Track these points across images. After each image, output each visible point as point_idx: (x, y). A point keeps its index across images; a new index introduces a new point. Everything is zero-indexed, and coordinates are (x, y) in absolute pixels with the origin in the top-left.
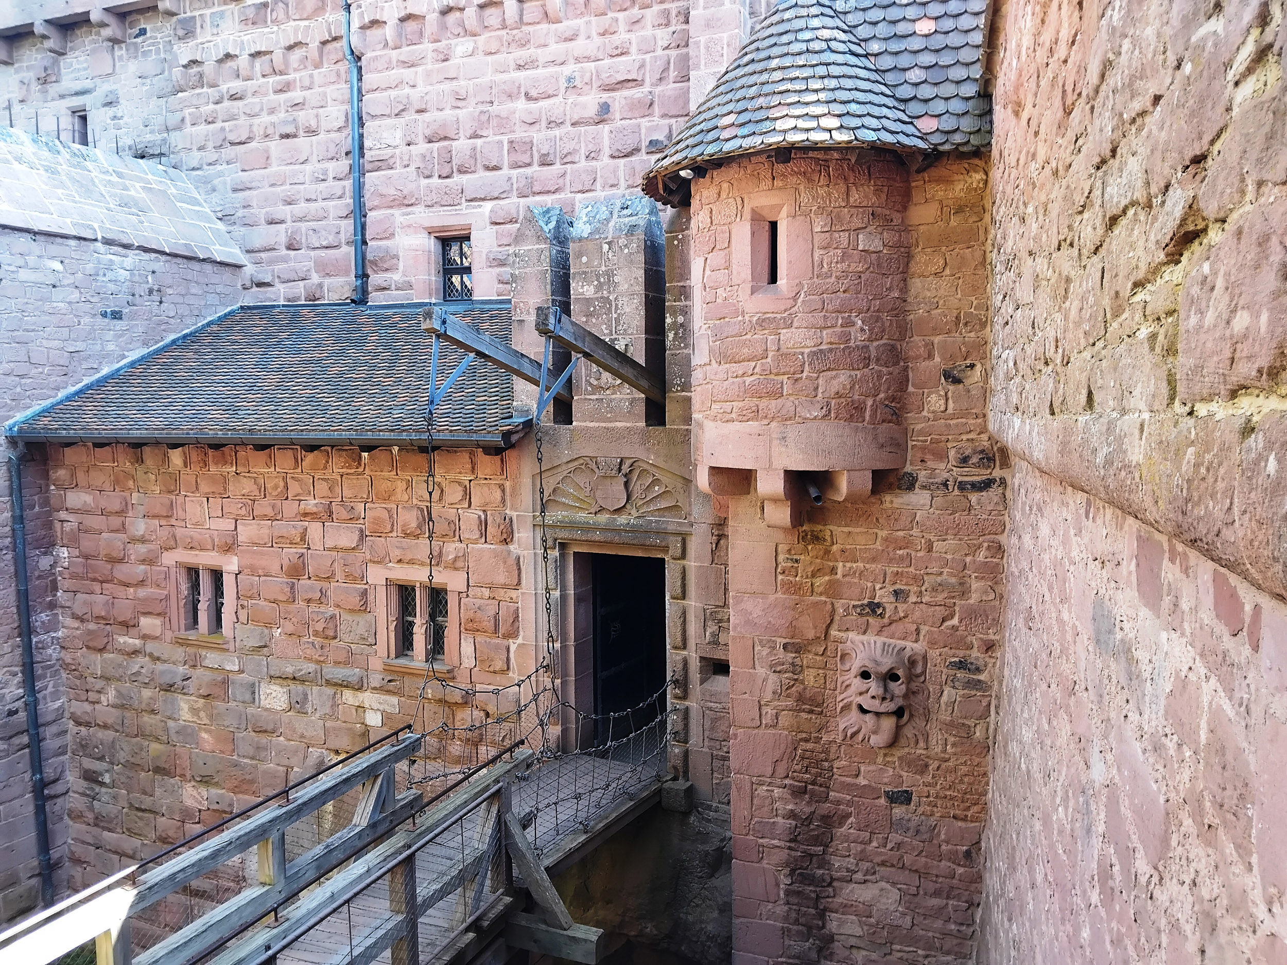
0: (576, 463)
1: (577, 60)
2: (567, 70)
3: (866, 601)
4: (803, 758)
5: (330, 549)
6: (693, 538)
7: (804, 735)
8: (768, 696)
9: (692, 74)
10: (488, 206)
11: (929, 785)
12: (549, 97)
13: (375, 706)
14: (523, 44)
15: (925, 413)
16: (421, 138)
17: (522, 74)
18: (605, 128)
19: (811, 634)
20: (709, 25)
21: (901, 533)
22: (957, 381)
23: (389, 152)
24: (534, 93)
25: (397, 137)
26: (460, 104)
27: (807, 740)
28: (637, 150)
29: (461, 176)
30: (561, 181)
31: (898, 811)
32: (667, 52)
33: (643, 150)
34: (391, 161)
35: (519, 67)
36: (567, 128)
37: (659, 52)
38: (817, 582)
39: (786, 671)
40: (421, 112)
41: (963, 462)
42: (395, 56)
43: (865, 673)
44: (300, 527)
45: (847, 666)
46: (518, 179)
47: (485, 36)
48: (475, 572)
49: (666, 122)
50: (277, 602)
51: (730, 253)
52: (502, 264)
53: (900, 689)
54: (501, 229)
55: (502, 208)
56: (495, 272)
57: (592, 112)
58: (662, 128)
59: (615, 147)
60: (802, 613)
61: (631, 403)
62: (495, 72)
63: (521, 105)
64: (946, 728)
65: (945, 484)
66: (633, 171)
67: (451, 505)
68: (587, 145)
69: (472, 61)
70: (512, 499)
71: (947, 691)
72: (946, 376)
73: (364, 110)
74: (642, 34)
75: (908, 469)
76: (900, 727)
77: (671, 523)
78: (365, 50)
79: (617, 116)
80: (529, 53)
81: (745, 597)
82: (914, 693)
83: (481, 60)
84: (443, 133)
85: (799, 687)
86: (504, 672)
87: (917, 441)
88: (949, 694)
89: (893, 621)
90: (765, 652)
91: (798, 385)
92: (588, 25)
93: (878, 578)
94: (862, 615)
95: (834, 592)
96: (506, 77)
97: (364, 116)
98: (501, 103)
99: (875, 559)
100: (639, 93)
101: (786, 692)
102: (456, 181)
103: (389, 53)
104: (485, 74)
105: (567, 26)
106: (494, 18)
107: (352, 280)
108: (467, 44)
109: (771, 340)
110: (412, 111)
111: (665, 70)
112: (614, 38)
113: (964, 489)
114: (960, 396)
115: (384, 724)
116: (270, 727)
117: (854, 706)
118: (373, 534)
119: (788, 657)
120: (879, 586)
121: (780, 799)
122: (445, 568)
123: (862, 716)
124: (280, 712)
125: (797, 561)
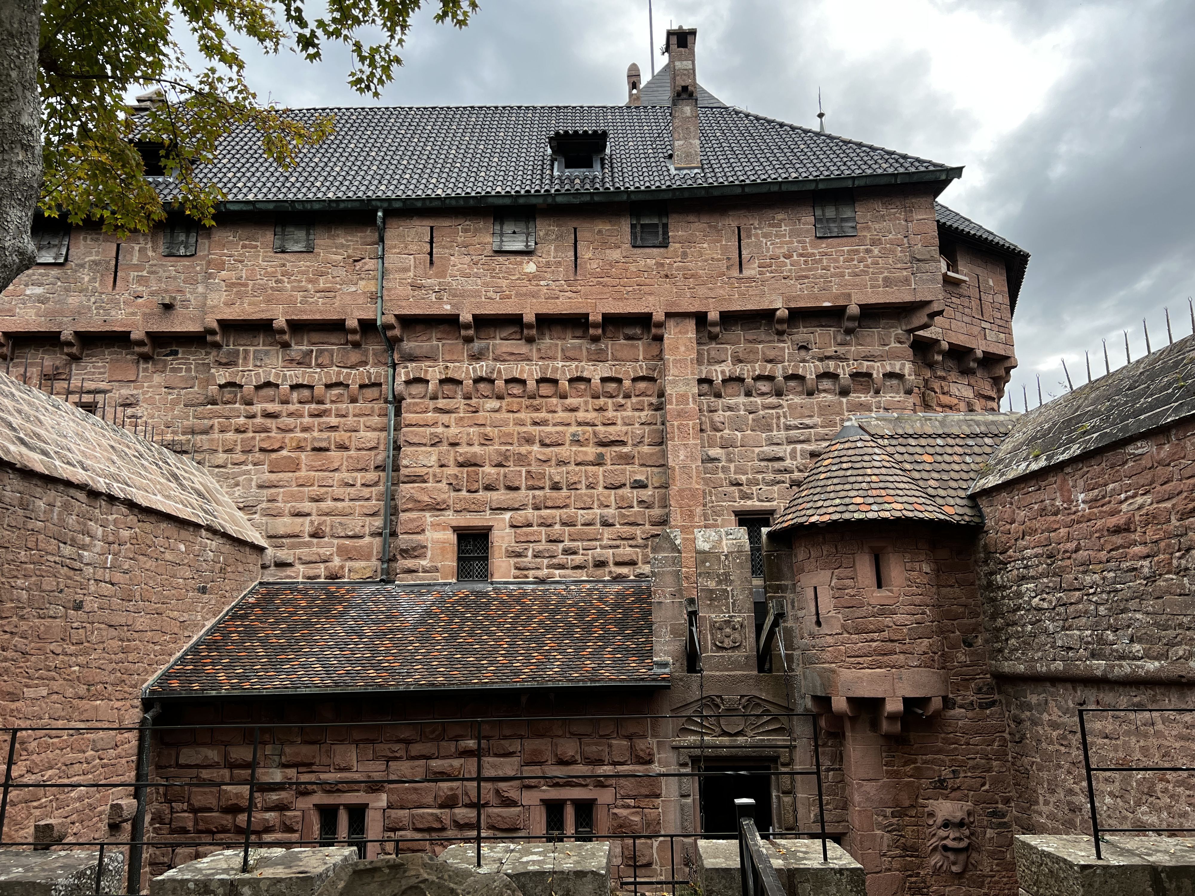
0: (704, 701)
1: (579, 424)
2: (573, 429)
3: (937, 779)
4: (910, 888)
6: (797, 749)
7: (909, 873)
8: (885, 849)
9: (668, 441)
10: (507, 515)
11: (986, 894)
12: (559, 445)
14: (537, 410)
15: (956, 664)
16: (452, 463)
17: (538, 428)
18: (600, 470)
19: (907, 803)
20: (680, 415)
21: (952, 735)
22: (970, 645)
24: (547, 441)
25: (432, 460)
26: (487, 443)
27: (910, 876)
28: (625, 485)
29: (486, 492)
30: (567, 501)
32: (642, 427)
33: (628, 486)
34: (426, 477)
35: (535, 423)
36: (572, 467)
37: (637, 425)
38: (908, 769)
39: (894, 830)
40: (454, 445)
41: (979, 691)
42: (431, 404)
43: (946, 824)
44: (457, 763)
45: (931, 822)
46: (534, 497)
47: (508, 400)
48: (622, 787)
49: (644, 469)
50: (430, 830)
51: (855, 570)
52: (519, 555)
53: (967, 832)
54: (519, 531)
55: (520, 516)
56: (512, 561)
57: (591, 458)
58: (641, 473)
59: (609, 481)
60: (900, 790)
61: (747, 658)
62: (516, 424)
63: (536, 448)
64: (991, 855)
65: (972, 703)
66: (622, 498)
67: (601, 737)
68: (587, 479)
69: (497, 415)
70: (653, 729)
71: (988, 830)
72: (964, 643)
73: (402, 439)
74: (625, 414)
75: (951, 696)
76: (968, 857)
77: (780, 739)
78: (406, 397)
79: (609, 462)
80: (543, 415)
81: (864, 783)
82: (972, 834)
83: (504, 415)
84: (473, 461)
85: (903, 840)
86: (649, 865)
87: (953, 679)
88: (990, 833)
89: (954, 790)
90: (880, 819)
91: (905, 647)
92: (586, 403)
93: (942, 763)
94: (935, 788)
95: (918, 773)
96: (524, 429)
97: (401, 442)
98: (520, 445)
99: (940, 751)
100: (625, 450)
101: (895, 845)
102: (481, 495)
103: (427, 401)
104: (508, 425)
105: (571, 401)
106: (516, 390)
107: (374, 563)
108: (494, 404)
109: (888, 621)
110: (445, 443)
111: (643, 437)
112: (605, 414)
113: (982, 707)
114: (972, 654)
117: (940, 848)
118: (528, 764)
119: (895, 821)
120: (943, 768)
122: (595, 786)
123: (945, 853)
125: (894, 757)
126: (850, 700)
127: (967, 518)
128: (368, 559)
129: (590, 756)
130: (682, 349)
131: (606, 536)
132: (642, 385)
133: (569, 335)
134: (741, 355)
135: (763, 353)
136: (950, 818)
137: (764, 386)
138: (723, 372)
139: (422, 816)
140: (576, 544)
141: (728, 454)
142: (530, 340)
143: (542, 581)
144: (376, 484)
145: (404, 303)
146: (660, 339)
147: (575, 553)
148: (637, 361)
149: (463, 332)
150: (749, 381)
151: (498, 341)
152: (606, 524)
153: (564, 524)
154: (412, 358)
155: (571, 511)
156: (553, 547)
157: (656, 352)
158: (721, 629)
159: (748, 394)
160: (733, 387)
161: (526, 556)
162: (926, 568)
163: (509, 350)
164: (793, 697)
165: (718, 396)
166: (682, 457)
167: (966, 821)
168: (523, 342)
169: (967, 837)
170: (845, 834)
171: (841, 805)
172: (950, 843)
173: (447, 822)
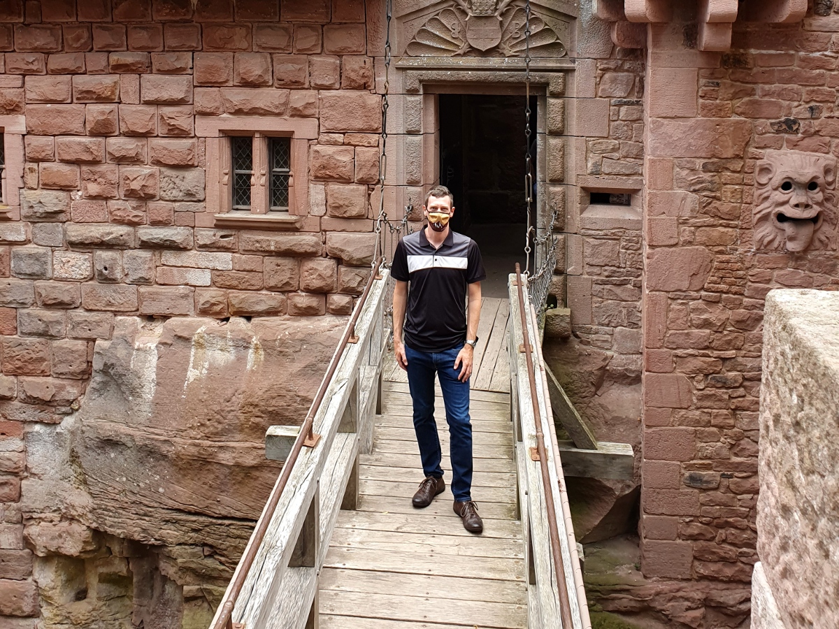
3: (783, 119)
4: (718, 269)
5: (148, 103)
6: (576, 74)
7: (721, 248)
8: (687, 214)
13: (203, 264)
19: (729, 154)
21: (816, 54)
27: (722, 253)
38: (738, 103)
39: (704, 189)
43: (786, 186)
44: (108, 80)
45: (764, 180)
48: (327, 118)
50: (79, 162)
53: (819, 196)
60: (722, 134)
67: (300, 51)
76: (815, 231)
77: (550, 60)
81: (666, 122)
82: (827, 199)
85: (716, 204)
86: (360, 217)
89: (808, 135)
90: (685, 172)
93: (795, 96)
94: (778, 132)
95: (754, 112)
99: (793, 79)
101: (704, 209)
115: (214, 283)
116: (66, 299)
117: (772, 216)
118: (203, 85)
119: (707, 176)
120: (796, 104)
121: (694, 310)
122: (292, 116)
123: (779, 225)
124: (79, 281)
125: (718, 84)
129: (286, 76)
136: (794, 176)
139: (68, 145)
167: (821, 181)
169: (817, 203)
170: (636, 191)
171: (635, 152)
172: (788, 211)
173: (100, 154)
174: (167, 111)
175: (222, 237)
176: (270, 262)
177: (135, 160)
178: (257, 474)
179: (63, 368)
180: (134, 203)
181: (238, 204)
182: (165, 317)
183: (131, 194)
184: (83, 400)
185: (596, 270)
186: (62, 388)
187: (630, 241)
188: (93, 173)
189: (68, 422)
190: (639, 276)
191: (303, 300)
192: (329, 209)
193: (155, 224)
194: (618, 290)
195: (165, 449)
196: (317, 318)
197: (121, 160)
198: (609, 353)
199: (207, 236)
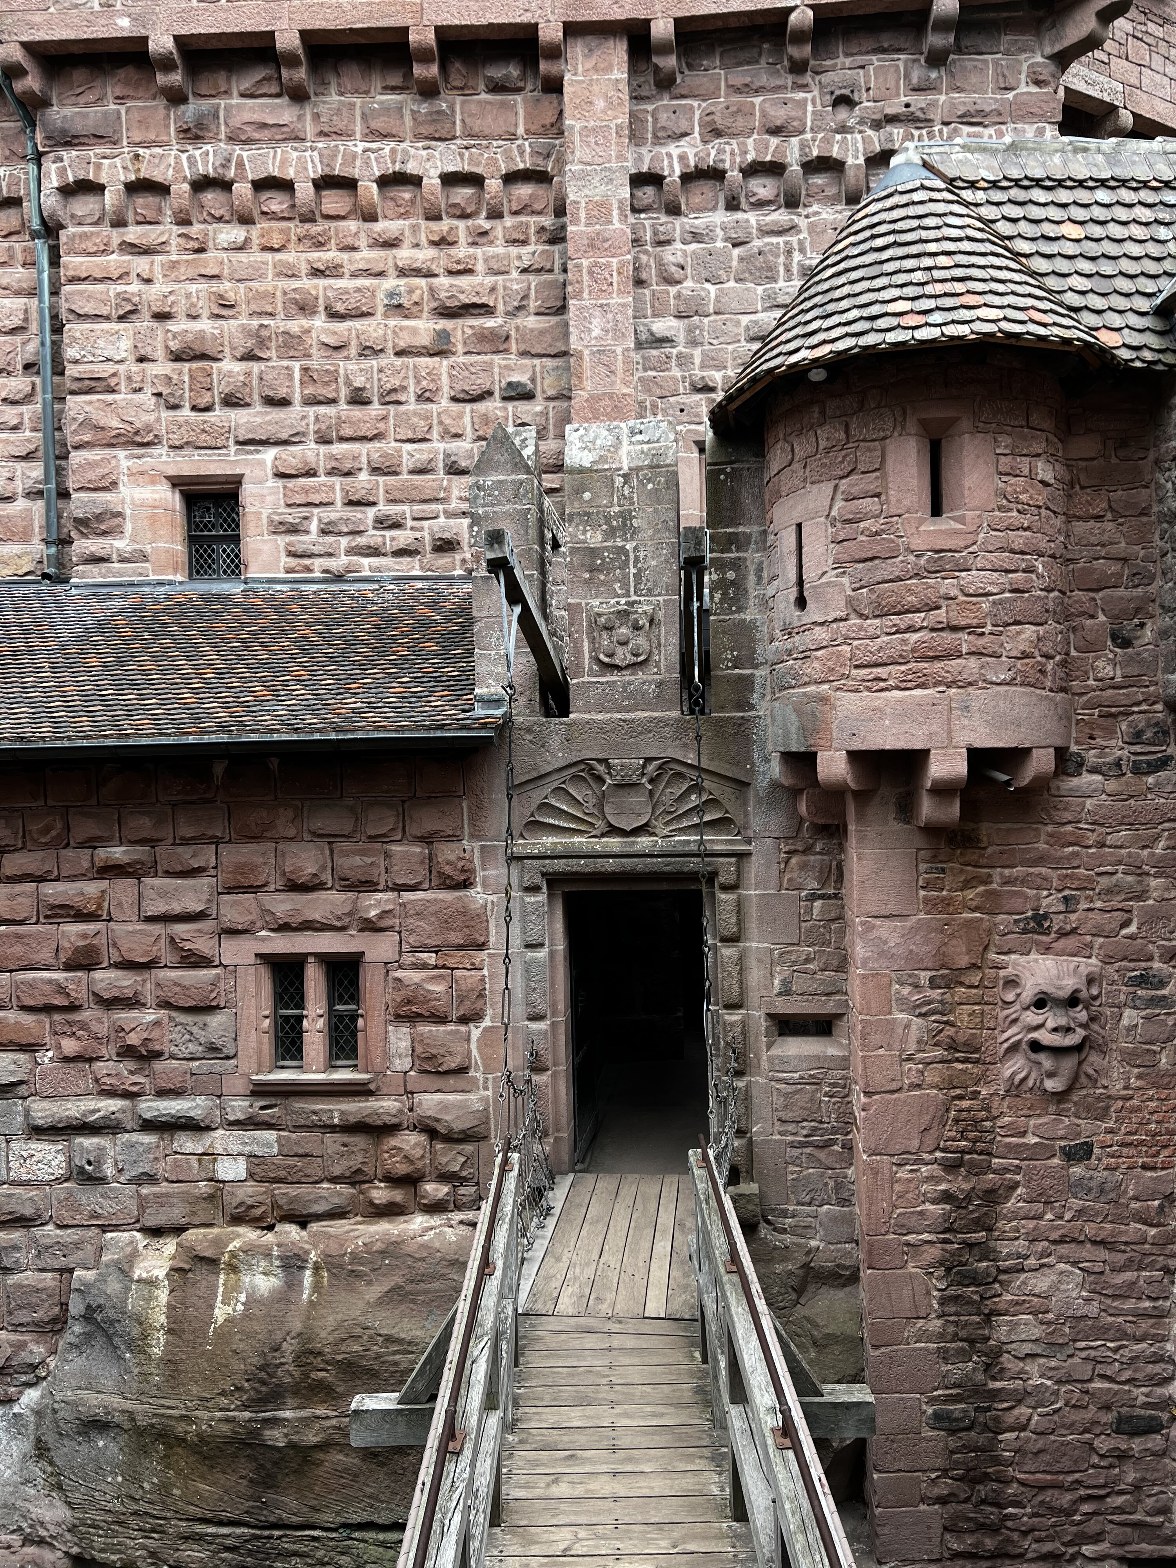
0: (573, 770)
1: (402, 273)
2: (390, 283)
3: (1029, 914)
4: (957, 1121)
5: (151, 919)
6: (753, 858)
7: (958, 1091)
8: (912, 1047)
9: (571, 302)
10: (269, 455)
11: (1111, 1131)
12: (363, 315)
13: (235, 1148)
14: (320, 245)
15: (1091, 682)
16: (160, 354)
17: (322, 282)
18: (443, 365)
19: (964, 961)
20: (593, 244)
21: (1069, 828)
22: (1126, 643)
23: (110, 368)
24: (340, 308)
25: (123, 348)
26: (224, 312)
27: (961, 1098)
28: (490, 393)
29: (227, 409)
30: (381, 426)
31: (1077, 1170)
32: (524, 277)
33: (497, 395)
34: (113, 382)
35: (317, 273)
36: (389, 360)
37: (515, 274)
38: (970, 894)
39: (934, 1012)
40: (162, 317)
41: (1137, 737)
42: (116, 236)
43: (1040, 1004)
44: (92, 888)
45: (1010, 997)
46: (317, 419)
47: (263, 225)
48: (412, 931)
49: (527, 362)
50: (48, 1009)
51: (884, 478)
52: (293, 530)
53: (1082, 1015)
54: (291, 483)
55: (292, 456)
56: (282, 541)
57: (424, 340)
58: (522, 369)
59: (458, 387)
60: (952, 936)
61: (659, 685)
62: (279, 274)
63: (319, 322)
64: (1128, 1058)
65: (1118, 764)
66: (485, 419)
67: (372, 838)
68: (418, 382)
69: (242, 257)
70: (473, 823)
71: (1128, 1012)
72: (1114, 637)
73: (64, 306)
74: (490, 250)
75: (1074, 748)
76: (1080, 1063)
77: (718, 841)
78: (66, 221)
79: (460, 348)
80: (330, 255)
81: (878, 922)
82: (1092, 1019)
83: (256, 256)
84: (198, 348)
85: (950, 1031)
86: (462, 1070)
87: (1084, 714)
88: (1130, 1017)
89: (1063, 934)
90: (906, 991)
91: (982, 641)
92: (415, 229)
93: (1044, 883)
94: (1024, 931)
95: (992, 904)
96: (295, 284)
97: (64, 315)
98: (289, 317)
99: (1039, 861)
100: (490, 323)
101: (933, 1040)
102: (219, 415)
103: (105, 230)
104: (263, 276)
105: (385, 227)
106: (276, 203)
107: (37, 548)
108: (235, 233)
109: (948, 586)
110: (147, 315)
111: (525, 297)
112: (453, 251)
113: (1137, 770)
114: (1130, 661)
115: (251, 1175)
116: (28, 1211)
117: (1024, 1046)
118: (230, 890)
119: (936, 994)
120: (1045, 893)
121: (928, 1179)
122: (361, 930)
123: (1033, 1056)
124: (49, 1183)
125: (943, 871)
126: (855, 757)
127: (1148, 355)
128: (25, 538)
129: (349, 874)
130: (600, 104)
131: (455, 493)
132: (524, 191)
133: (377, 83)
134: (717, 118)
135: (764, 114)
136: (1050, 990)
137: (763, 188)
138: (683, 158)
139: (31, 985)
140: (399, 508)
141: (690, 330)
142: (298, 96)
143: (339, 578)
144: (28, 399)
145: (38, 18)
146: (554, 86)
147: (397, 525)
148: (512, 137)
149: (161, 79)
150: (734, 175)
151: (235, 101)
152: (454, 470)
153: (376, 470)
154: (70, 140)
155: (388, 446)
156: (356, 514)
157: (549, 118)
158: (609, 629)
159: (732, 205)
160: (703, 191)
161: (307, 532)
162: (1044, 471)
163: (256, 117)
164: (749, 759)
165: (674, 210)
166: (596, 332)
167: (1084, 994)
168: (284, 100)
169: (1081, 1025)
170: (839, 1016)
171: (835, 962)
172: (1045, 1037)
173: (81, 995)
174: (181, 929)
175: (263, 1108)
176: (332, 1142)
177: (132, 1002)
178: (321, 1456)
179: (23, 1317)
180: (132, 1065)
181: (284, 1059)
182: (178, 1230)
183: (128, 1052)
184: (52, 1362)
185: (791, 1127)
186: (22, 1345)
187: (834, 1085)
188: (70, 1023)
189: (31, 1396)
190: (848, 1133)
191: (380, 1194)
192: (417, 1062)
193: (162, 1093)
194: (822, 1155)
195: (180, 1428)
196: (402, 1218)
197: (111, 1003)
198: (813, 1243)
199: (239, 1108)
